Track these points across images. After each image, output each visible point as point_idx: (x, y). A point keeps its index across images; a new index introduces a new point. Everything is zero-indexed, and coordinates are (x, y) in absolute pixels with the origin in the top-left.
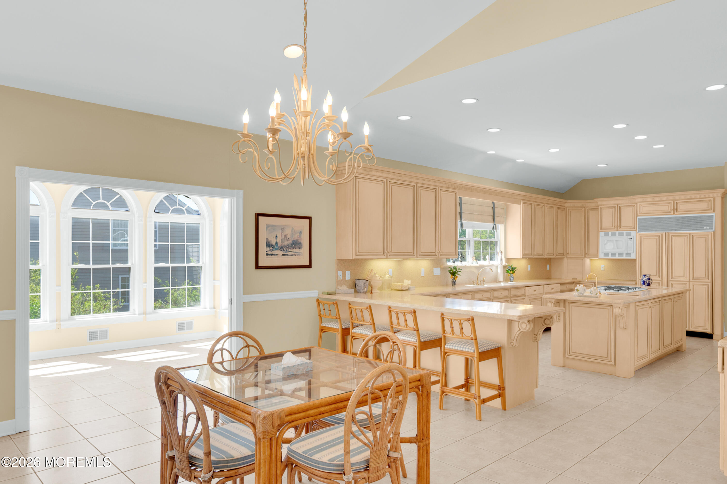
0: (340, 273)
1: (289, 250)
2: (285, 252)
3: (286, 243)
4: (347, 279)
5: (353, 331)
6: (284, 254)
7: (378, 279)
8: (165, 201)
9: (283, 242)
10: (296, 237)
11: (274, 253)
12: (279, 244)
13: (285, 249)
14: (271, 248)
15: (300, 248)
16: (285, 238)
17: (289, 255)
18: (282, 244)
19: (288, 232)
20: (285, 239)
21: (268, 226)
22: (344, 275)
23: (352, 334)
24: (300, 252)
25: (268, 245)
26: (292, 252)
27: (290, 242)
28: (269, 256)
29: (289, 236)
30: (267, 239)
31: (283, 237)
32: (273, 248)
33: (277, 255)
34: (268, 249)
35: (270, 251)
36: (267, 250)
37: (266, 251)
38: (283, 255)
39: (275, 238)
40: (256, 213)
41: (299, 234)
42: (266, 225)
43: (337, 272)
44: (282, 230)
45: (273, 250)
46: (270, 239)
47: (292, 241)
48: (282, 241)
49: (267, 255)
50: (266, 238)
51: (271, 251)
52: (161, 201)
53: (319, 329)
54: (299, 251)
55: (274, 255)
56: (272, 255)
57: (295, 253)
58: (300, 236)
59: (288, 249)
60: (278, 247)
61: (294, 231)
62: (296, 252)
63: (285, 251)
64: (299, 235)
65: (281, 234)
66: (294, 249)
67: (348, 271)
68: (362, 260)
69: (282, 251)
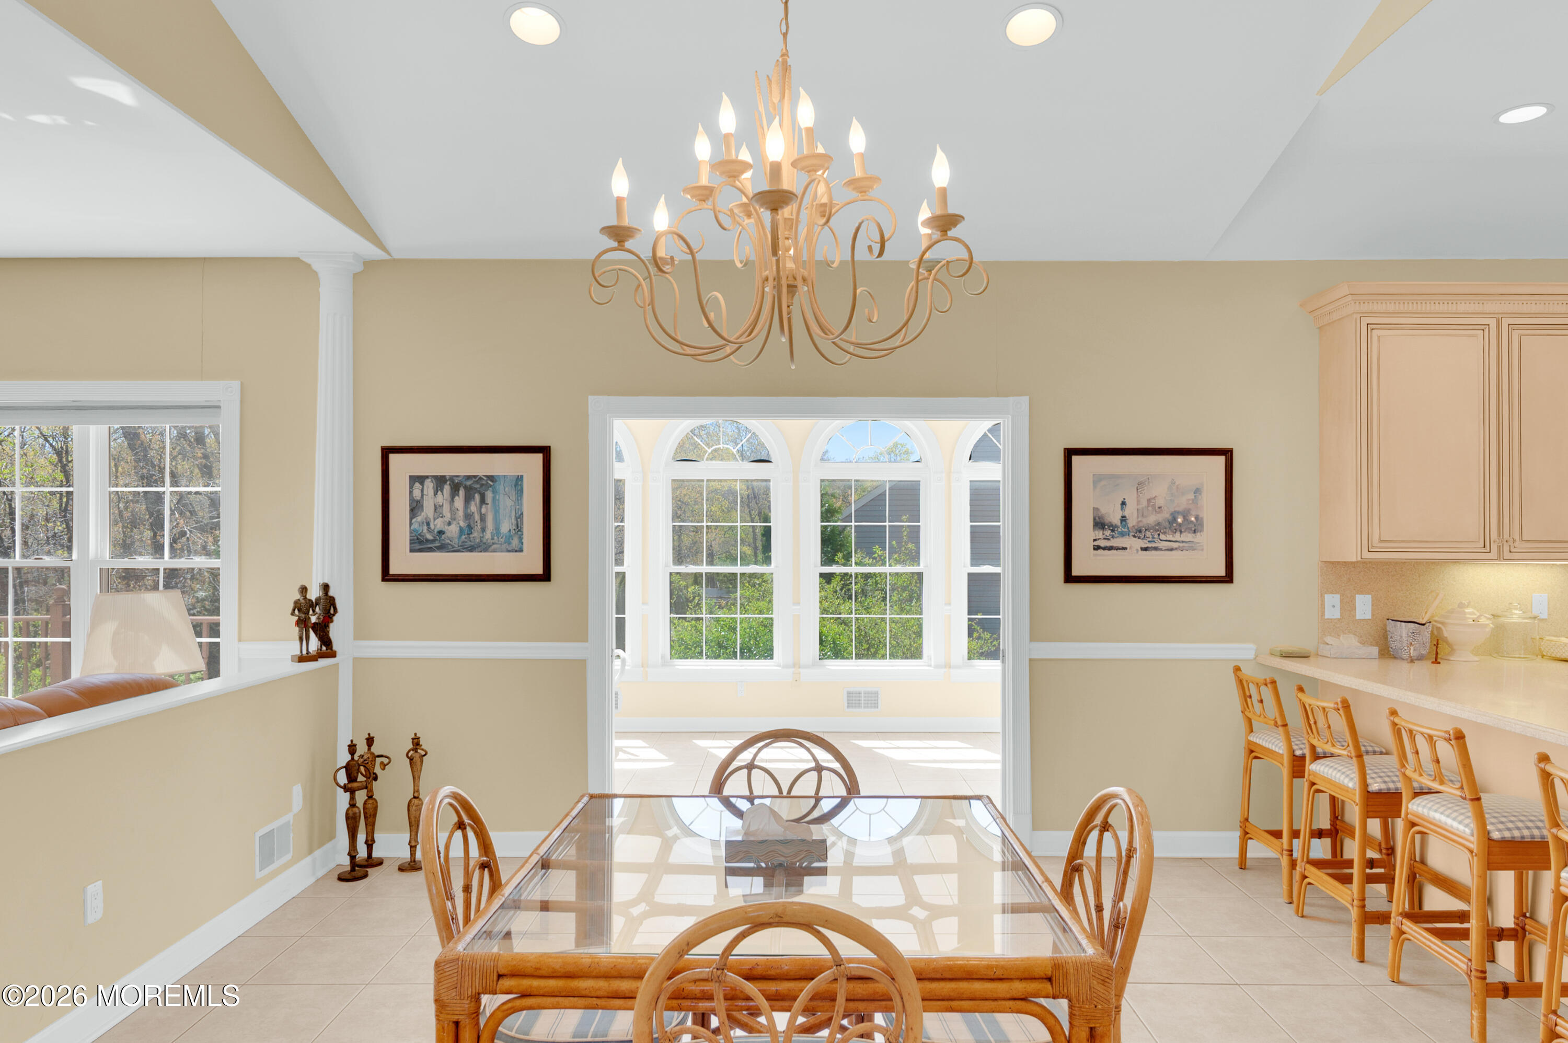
0: (1333, 601)
1: (1162, 537)
2: (1149, 541)
3: (1152, 519)
4: (1358, 617)
5: (1310, 767)
6: (1146, 546)
7: (1470, 621)
8: (990, 436)
9: (1143, 516)
10: (1182, 503)
11: (1115, 545)
12: (1132, 522)
13: (1148, 534)
14: (1108, 533)
15: (1195, 532)
16: (1148, 506)
17: (1161, 550)
18: (1141, 521)
19: (1159, 492)
20: (1150, 508)
21: (1098, 479)
22: (1348, 606)
23: (1309, 775)
24: (1195, 540)
25: (1100, 524)
26: (1169, 541)
27: (1166, 515)
28: (1100, 552)
29: (1160, 502)
30: (1096, 510)
31: (1144, 503)
32: (1113, 531)
33: (1125, 549)
34: (1099, 534)
35: (1104, 539)
36: (1097, 537)
37: (1095, 540)
38: (1145, 549)
39: (1120, 506)
40: (1065, 449)
41: (1191, 496)
42: (1094, 475)
43: (1322, 596)
44: (1140, 486)
45: (1113, 537)
46: (1103, 511)
47: (1172, 514)
48: (1141, 513)
49: (1097, 548)
50: (1094, 508)
51: (1109, 539)
52: (985, 435)
53: (1245, 748)
54: (1194, 537)
55: (1117, 549)
56: (1111, 548)
57: (1181, 545)
58: (1195, 501)
59: (1159, 535)
60: (1128, 528)
61: (1177, 488)
62: (1183, 542)
63: (1150, 539)
64: (1193, 497)
65: (1138, 496)
66: (1178, 534)
67: (1362, 596)
68: (1418, 563)
69: (1139, 538)
